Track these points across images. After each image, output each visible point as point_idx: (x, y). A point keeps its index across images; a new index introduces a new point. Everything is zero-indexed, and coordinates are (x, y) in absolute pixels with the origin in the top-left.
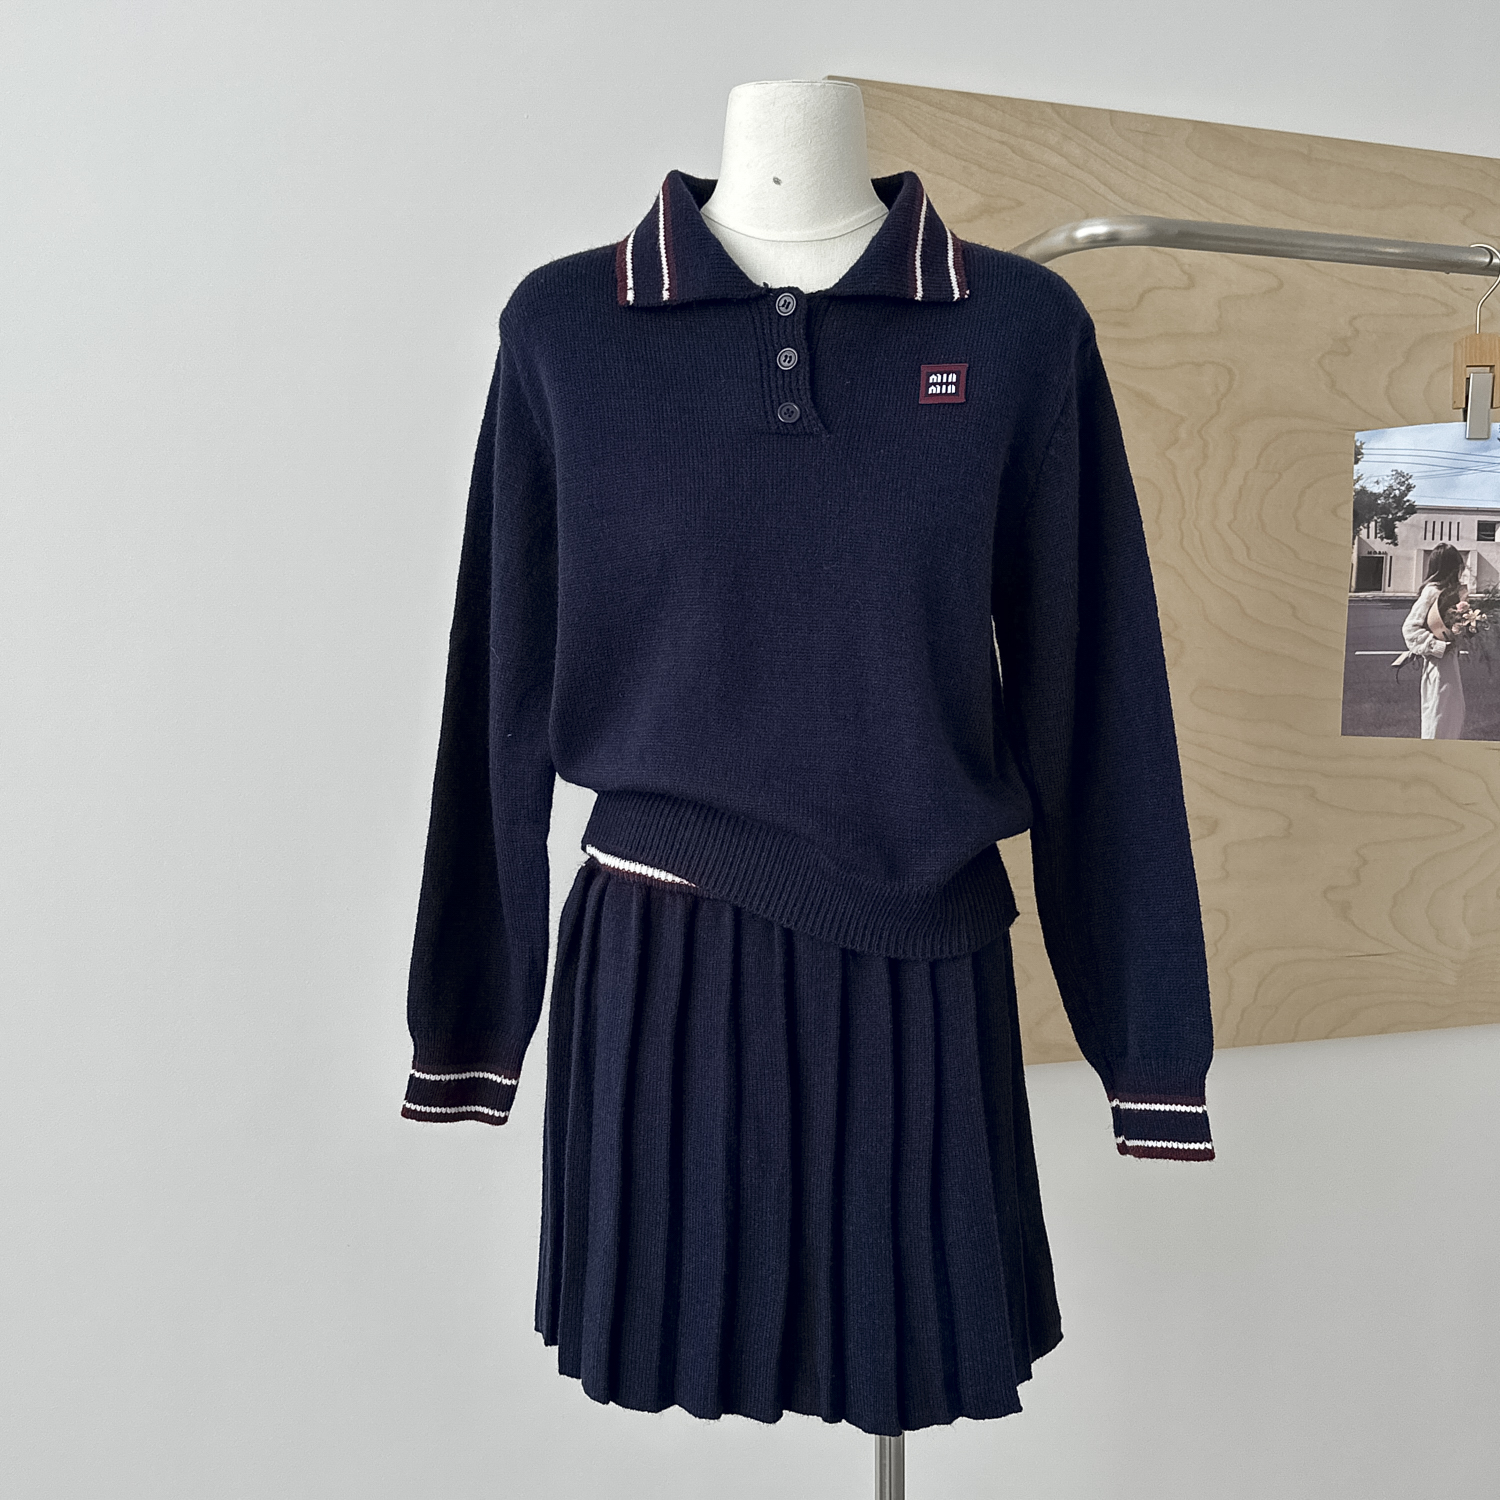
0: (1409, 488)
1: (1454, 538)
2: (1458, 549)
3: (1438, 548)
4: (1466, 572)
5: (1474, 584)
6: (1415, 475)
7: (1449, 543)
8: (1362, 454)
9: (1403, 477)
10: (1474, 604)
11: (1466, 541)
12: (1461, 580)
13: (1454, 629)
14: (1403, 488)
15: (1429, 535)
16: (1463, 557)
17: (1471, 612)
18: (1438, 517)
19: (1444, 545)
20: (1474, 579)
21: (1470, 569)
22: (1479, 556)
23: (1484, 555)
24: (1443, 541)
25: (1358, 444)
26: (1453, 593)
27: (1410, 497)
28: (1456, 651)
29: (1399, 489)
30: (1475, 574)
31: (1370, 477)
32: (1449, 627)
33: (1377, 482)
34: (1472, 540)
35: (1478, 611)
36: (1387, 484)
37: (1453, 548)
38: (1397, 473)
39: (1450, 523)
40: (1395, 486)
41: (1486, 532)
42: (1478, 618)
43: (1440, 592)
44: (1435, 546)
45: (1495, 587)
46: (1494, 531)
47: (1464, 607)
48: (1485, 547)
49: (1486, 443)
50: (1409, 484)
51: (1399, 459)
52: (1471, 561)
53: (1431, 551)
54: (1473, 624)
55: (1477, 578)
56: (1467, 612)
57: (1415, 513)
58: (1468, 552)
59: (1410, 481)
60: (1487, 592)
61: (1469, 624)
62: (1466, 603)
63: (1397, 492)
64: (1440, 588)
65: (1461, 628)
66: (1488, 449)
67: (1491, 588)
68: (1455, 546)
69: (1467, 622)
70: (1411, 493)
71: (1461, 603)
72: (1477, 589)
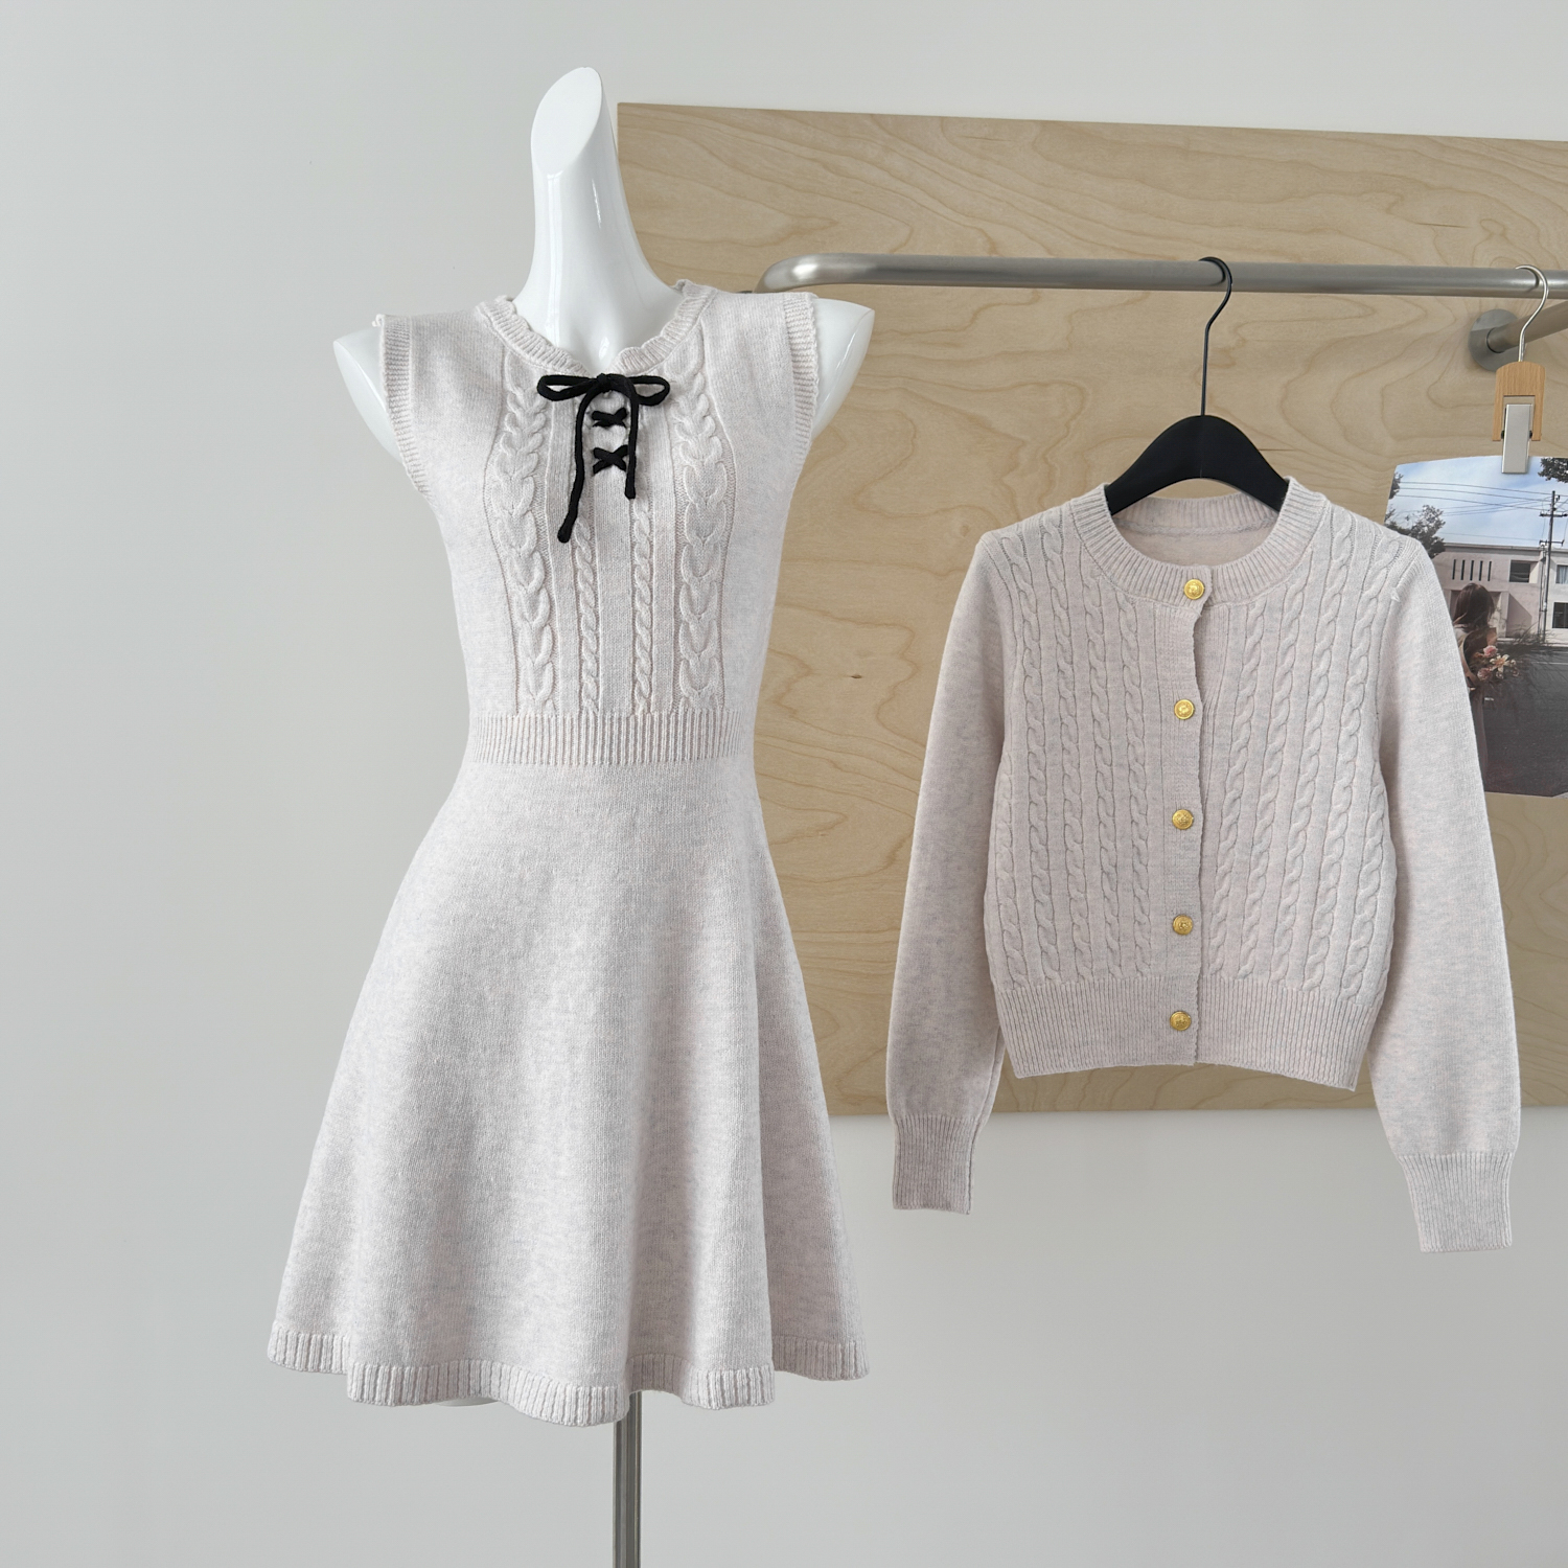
0: (1439, 525)
1: (1485, 579)
2: (1489, 589)
3: (1467, 588)
4: (1496, 614)
5: (1503, 627)
6: (1445, 511)
7: (1480, 584)
8: (1398, 488)
9: (1434, 513)
10: (1502, 648)
11: (1498, 580)
12: (1490, 623)
13: (1479, 675)
14: (1432, 525)
15: (1458, 574)
16: (1493, 599)
17: (1499, 657)
18: (1468, 556)
19: (1474, 586)
20: (1503, 622)
21: (1500, 611)
22: (1511, 599)
23: (1517, 597)
24: (1473, 581)
25: (1397, 477)
26: (1480, 636)
27: (1439, 534)
28: (1481, 696)
29: (1428, 526)
30: (1505, 617)
31: (1402, 512)
32: (1474, 671)
33: (1408, 518)
34: (1505, 581)
35: (1506, 657)
36: (1416, 520)
37: (1483, 588)
38: (1428, 508)
39: (1482, 562)
40: (1425, 522)
41: (1520, 572)
42: (1506, 663)
43: (1466, 635)
44: (1464, 586)
45: (1526, 632)
46: (1529, 572)
47: (1492, 651)
48: (1519, 590)
49: (1527, 476)
50: (1438, 521)
51: (1432, 493)
52: (1502, 603)
53: (1458, 592)
54: (1501, 670)
55: (1507, 621)
56: (1495, 657)
57: (1443, 550)
58: (1498, 594)
59: (1440, 517)
60: (1517, 636)
61: (1496, 670)
62: (1494, 647)
63: (1426, 529)
64: (1466, 630)
65: (1487, 674)
66: (1526, 484)
67: (1522, 632)
68: (1485, 587)
69: (1494, 668)
70: (1440, 530)
71: (1488, 647)
72: (1507, 633)
